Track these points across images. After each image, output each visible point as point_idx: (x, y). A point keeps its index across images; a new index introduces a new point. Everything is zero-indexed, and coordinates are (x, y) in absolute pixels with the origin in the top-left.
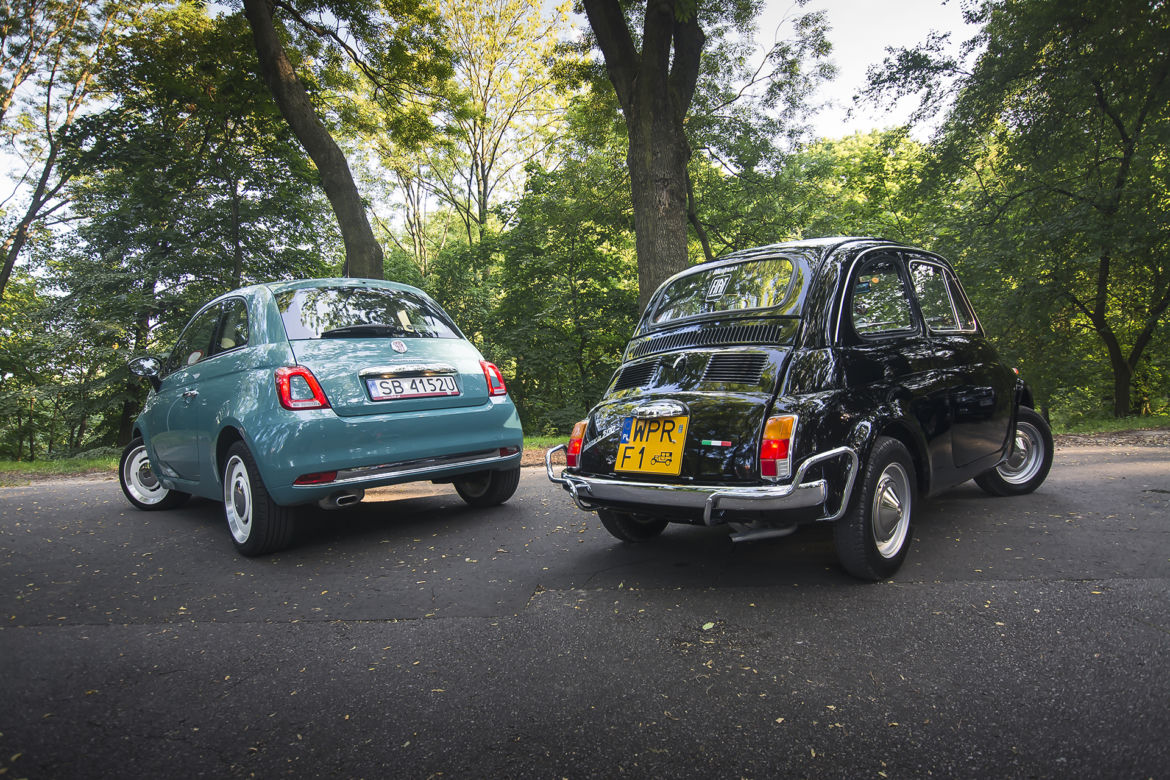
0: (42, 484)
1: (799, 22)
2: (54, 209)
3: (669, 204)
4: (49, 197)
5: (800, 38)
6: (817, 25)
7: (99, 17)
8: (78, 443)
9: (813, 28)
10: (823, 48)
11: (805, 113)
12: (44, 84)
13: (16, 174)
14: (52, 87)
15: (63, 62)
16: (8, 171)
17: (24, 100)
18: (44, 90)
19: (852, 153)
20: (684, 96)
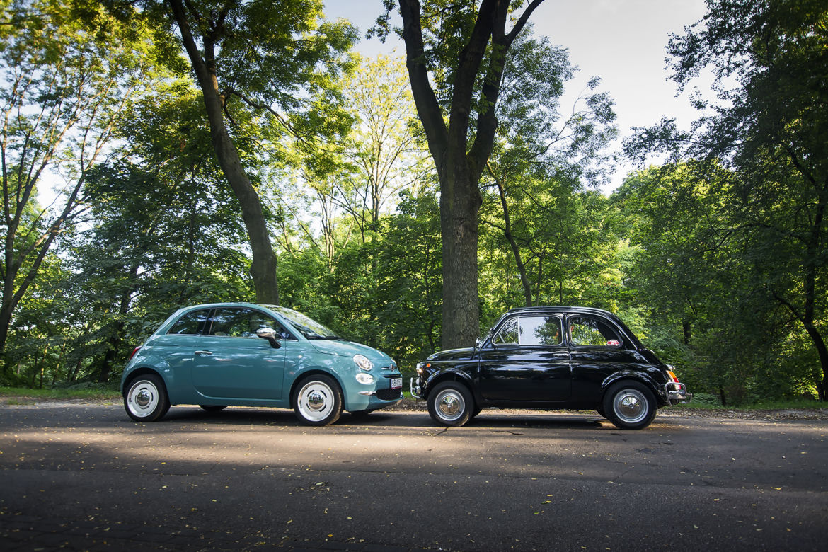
0: (42, 404)
1: (589, 100)
2: (79, 213)
3: (464, 235)
4: (77, 204)
5: (592, 110)
6: (605, 101)
7: (124, 86)
8: (73, 378)
9: (601, 104)
10: (610, 117)
12: (83, 129)
13: (58, 188)
14: (89, 131)
15: (97, 114)
16: (52, 186)
17: (69, 139)
18: (83, 133)
20: (479, 163)
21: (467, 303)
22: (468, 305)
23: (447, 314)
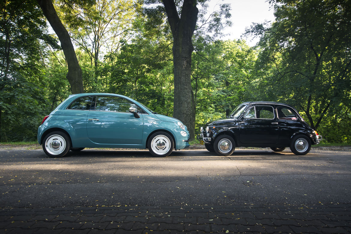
1: (222, 6)
3: (187, 66)
5: (221, 11)
6: (227, 8)
9: (226, 9)
10: (228, 15)
11: (221, 36)
19: (228, 47)
21: (187, 99)
22: (188, 100)
23: (177, 104)
